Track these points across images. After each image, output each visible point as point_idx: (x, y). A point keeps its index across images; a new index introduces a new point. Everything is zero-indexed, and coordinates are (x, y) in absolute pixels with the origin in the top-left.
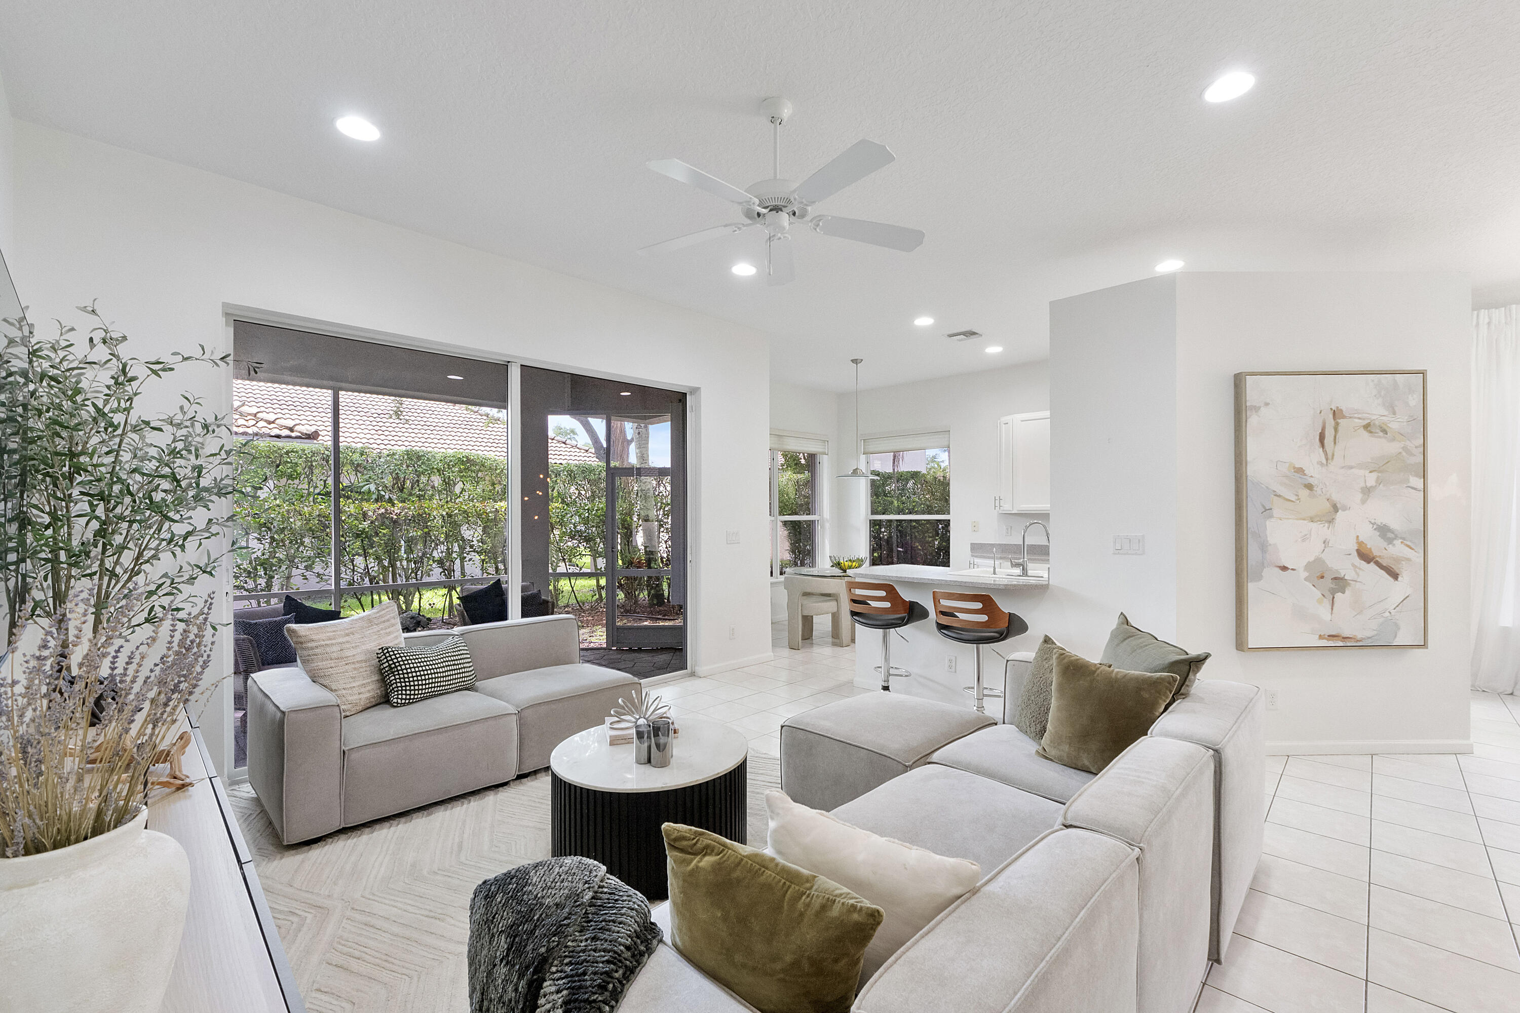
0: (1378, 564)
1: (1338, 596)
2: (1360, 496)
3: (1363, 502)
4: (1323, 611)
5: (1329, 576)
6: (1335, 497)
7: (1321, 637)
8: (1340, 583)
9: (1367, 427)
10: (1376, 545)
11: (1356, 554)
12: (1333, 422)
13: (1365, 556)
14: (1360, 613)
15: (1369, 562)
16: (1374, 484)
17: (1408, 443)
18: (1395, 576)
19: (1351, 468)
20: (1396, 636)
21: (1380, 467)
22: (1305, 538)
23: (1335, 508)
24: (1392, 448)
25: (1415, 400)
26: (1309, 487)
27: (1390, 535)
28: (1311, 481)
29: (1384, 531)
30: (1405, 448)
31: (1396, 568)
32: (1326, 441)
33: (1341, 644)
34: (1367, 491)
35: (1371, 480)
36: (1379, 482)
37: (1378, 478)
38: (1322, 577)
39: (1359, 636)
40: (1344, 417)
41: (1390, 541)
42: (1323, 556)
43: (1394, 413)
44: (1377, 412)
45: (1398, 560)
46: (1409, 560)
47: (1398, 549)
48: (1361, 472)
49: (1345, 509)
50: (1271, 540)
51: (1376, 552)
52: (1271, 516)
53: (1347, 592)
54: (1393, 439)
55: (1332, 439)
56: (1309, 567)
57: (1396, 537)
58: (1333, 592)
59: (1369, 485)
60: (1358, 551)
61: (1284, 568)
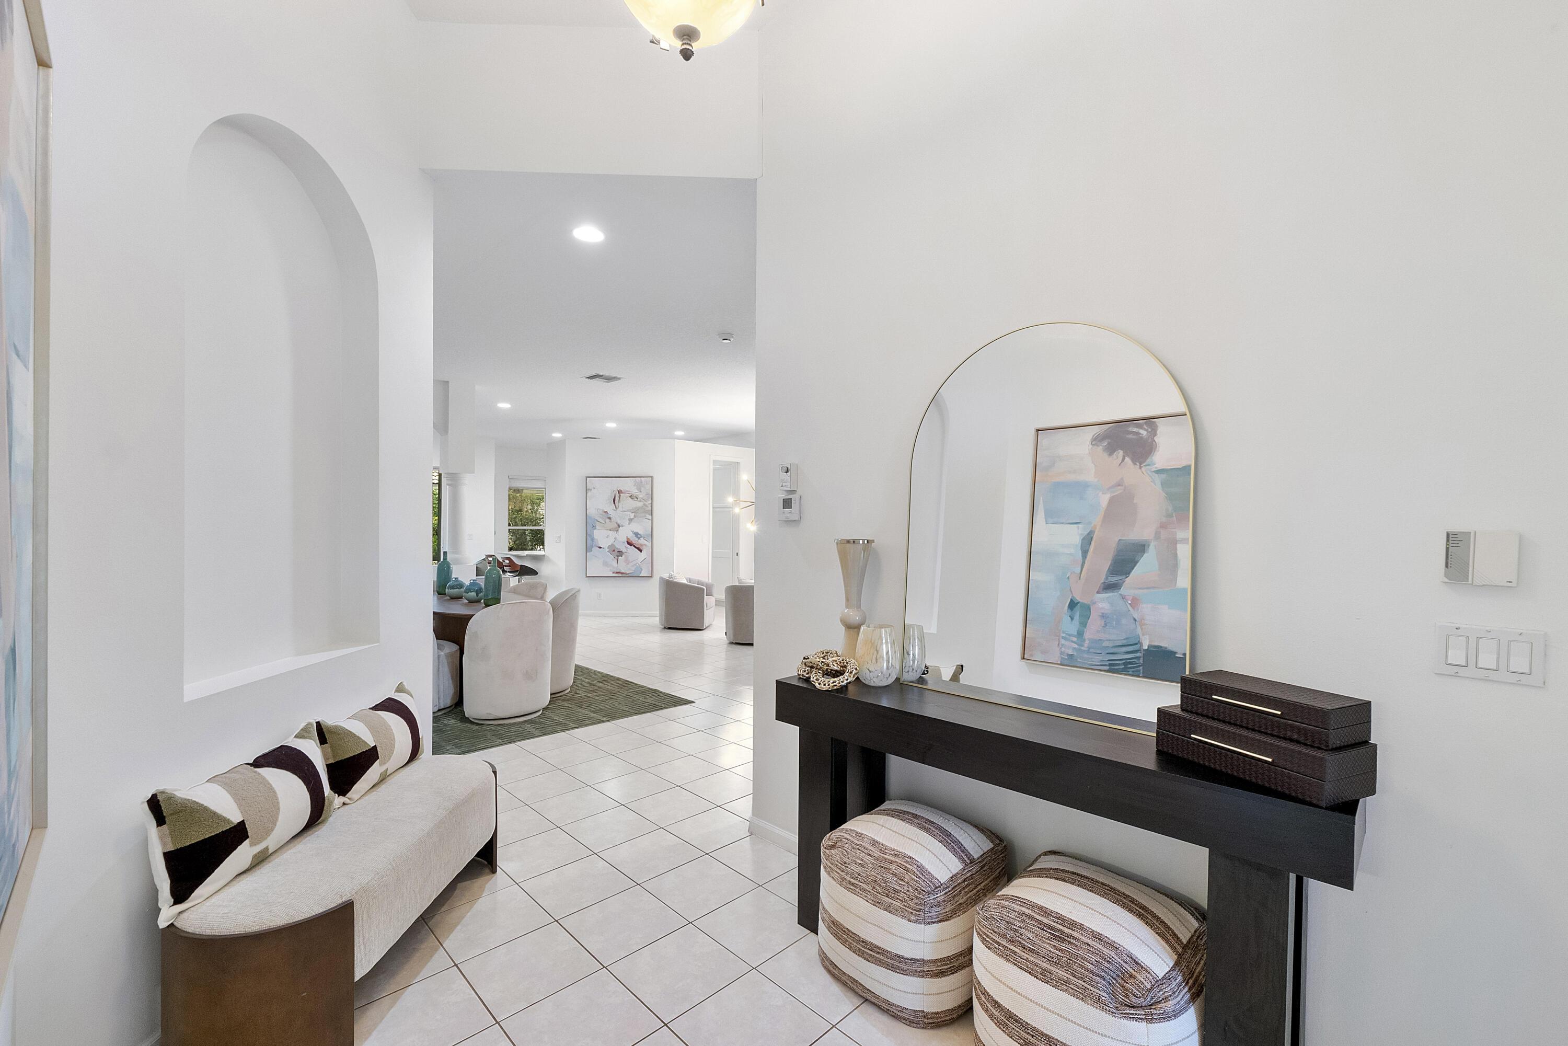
0: (634, 546)
1: (620, 558)
2: (628, 522)
3: (629, 524)
4: (615, 563)
5: (616, 551)
6: (619, 522)
7: (613, 573)
8: (620, 553)
9: (630, 497)
10: (634, 539)
11: (626, 543)
12: (618, 495)
13: (630, 543)
14: (628, 564)
15: (631, 545)
16: (633, 517)
17: (645, 503)
18: (641, 551)
19: (625, 511)
20: (641, 573)
21: (635, 511)
22: (607, 537)
23: (619, 526)
24: (640, 504)
25: (649, 487)
26: (610, 518)
27: (639, 536)
28: (611, 516)
29: (636, 534)
30: (644, 504)
31: (641, 548)
32: (616, 502)
33: (620, 575)
34: (631, 520)
35: (632, 516)
36: (635, 516)
37: (634, 516)
38: (614, 551)
39: (628, 572)
40: (622, 493)
41: (639, 538)
42: (614, 543)
43: (641, 492)
44: (634, 491)
45: (641, 545)
46: (646, 545)
47: (642, 541)
48: (629, 513)
49: (622, 526)
50: (595, 537)
51: (634, 542)
52: (595, 529)
53: (623, 557)
54: (640, 501)
55: (618, 501)
56: (609, 547)
57: (641, 537)
58: (618, 556)
59: (631, 517)
60: (627, 541)
61: (600, 548)
